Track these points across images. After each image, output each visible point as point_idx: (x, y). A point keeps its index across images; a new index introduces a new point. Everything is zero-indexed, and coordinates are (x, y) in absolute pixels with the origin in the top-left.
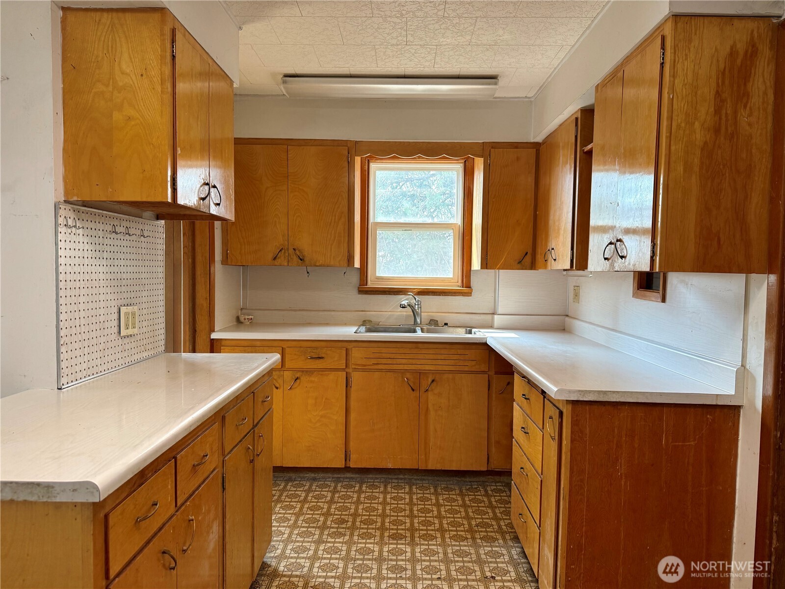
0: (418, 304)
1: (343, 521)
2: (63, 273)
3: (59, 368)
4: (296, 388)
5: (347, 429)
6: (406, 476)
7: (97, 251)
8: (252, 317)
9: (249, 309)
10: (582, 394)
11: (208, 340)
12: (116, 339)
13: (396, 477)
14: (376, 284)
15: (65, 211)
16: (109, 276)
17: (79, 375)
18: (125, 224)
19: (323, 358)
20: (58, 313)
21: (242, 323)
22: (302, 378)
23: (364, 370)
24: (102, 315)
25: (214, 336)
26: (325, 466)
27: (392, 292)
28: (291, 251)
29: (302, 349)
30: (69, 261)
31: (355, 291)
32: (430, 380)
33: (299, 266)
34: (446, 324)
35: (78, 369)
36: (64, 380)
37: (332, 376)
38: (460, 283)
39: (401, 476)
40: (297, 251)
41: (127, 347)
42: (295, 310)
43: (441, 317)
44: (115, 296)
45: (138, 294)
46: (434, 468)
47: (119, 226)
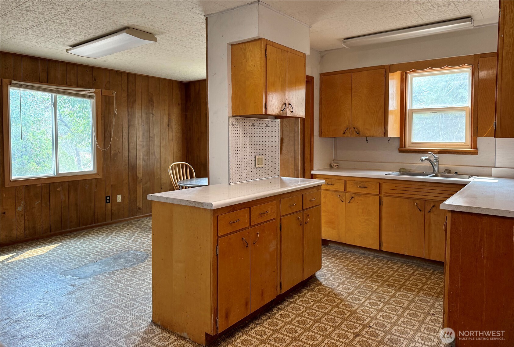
0: (436, 160)
1: (367, 273)
2: (231, 142)
3: (229, 177)
4: (352, 202)
5: (381, 229)
6: (418, 262)
7: (245, 134)
8: (338, 164)
9: (338, 160)
10: (457, 207)
11: (310, 174)
12: (254, 168)
13: (411, 261)
14: (412, 147)
15: (232, 120)
16: (250, 143)
17: (237, 180)
18: (258, 122)
19: (366, 187)
20: (229, 157)
21: (333, 167)
22: (355, 198)
23: (390, 196)
24: (247, 158)
25: (313, 172)
26: (369, 247)
27: (421, 151)
28: (352, 129)
29: (355, 182)
30: (233, 138)
31: (397, 151)
32: (432, 206)
33: (357, 137)
34: (456, 173)
35: (236, 178)
36: (231, 181)
37: (371, 198)
38: (470, 146)
39: (415, 262)
40: (356, 129)
41: (259, 172)
42: (361, 162)
43: (453, 168)
44: (254, 151)
45: (265, 151)
46: (434, 259)
47: (255, 123)
